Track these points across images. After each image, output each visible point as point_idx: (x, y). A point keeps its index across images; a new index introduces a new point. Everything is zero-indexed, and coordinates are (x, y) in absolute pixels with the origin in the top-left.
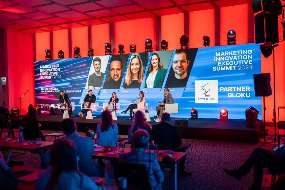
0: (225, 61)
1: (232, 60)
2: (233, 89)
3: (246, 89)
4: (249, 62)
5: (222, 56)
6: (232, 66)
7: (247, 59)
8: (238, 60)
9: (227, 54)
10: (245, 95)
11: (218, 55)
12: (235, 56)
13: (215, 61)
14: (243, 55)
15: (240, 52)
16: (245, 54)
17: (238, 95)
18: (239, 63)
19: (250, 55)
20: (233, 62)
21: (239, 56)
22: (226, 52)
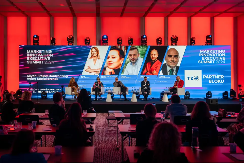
0: (207, 56)
1: (212, 56)
2: (212, 77)
3: (221, 77)
4: (223, 58)
5: (205, 53)
6: (212, 61)
7: (222, 56)
8: (216, 57)
9: (208, 52)
10: (220, 81)
11: (202, 52)
12: (214, 54)
13: (200, 56)
14: (219, 53)
15: (217, 51)
16: (220, 53)
17: (216, 81)
18: (216, 58)
19: (224, 53)
20: (212, 58)
21: (216, 54)
22: (207, 50)
